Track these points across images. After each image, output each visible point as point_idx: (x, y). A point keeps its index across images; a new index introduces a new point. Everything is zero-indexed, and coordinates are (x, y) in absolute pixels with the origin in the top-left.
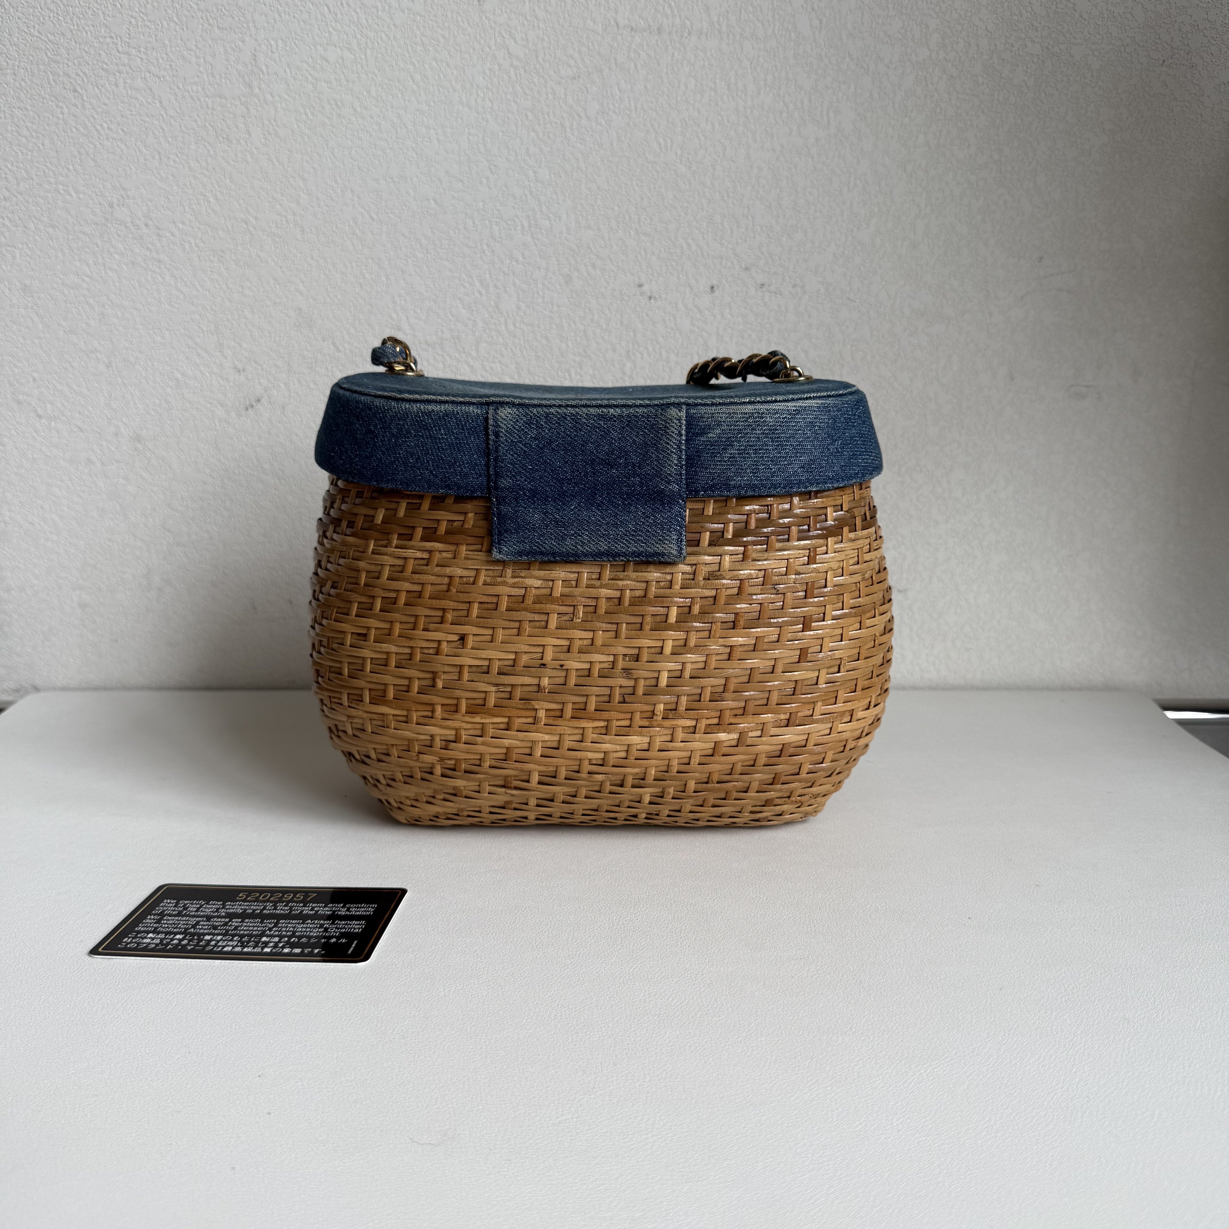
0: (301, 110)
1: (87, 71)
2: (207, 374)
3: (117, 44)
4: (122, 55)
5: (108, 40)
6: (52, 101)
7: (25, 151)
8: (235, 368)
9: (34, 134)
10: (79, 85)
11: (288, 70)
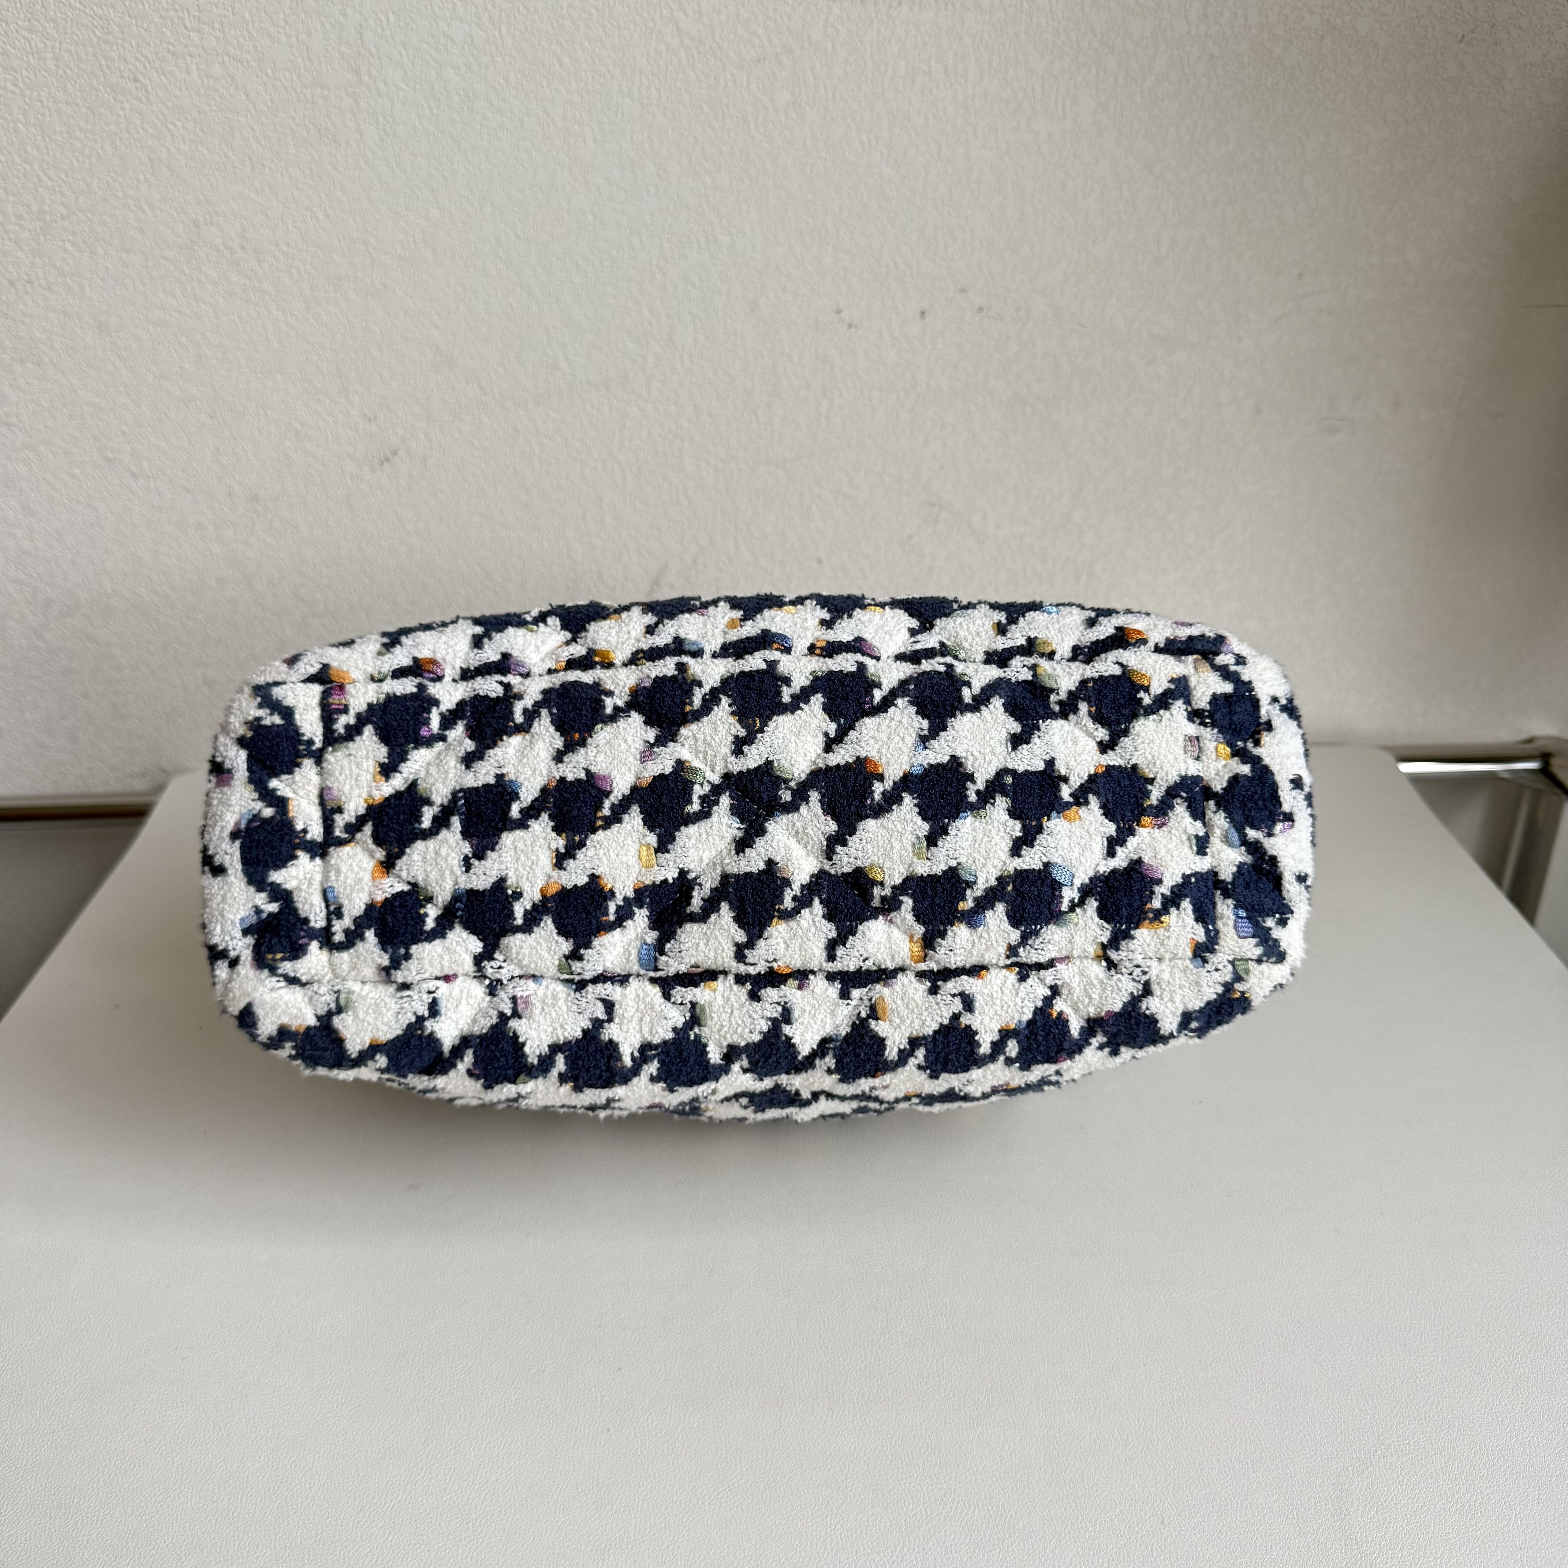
0: (424, 104)
1: (149, 55)
2: (332, 423)
3: (183, 19)
4: (191, 34)
5: (172, 13)
6: (109, 94)
7: (81, 158)
8: (365, 416)
9: (90, 135)
10: (141, 73)
11: (404, 53)
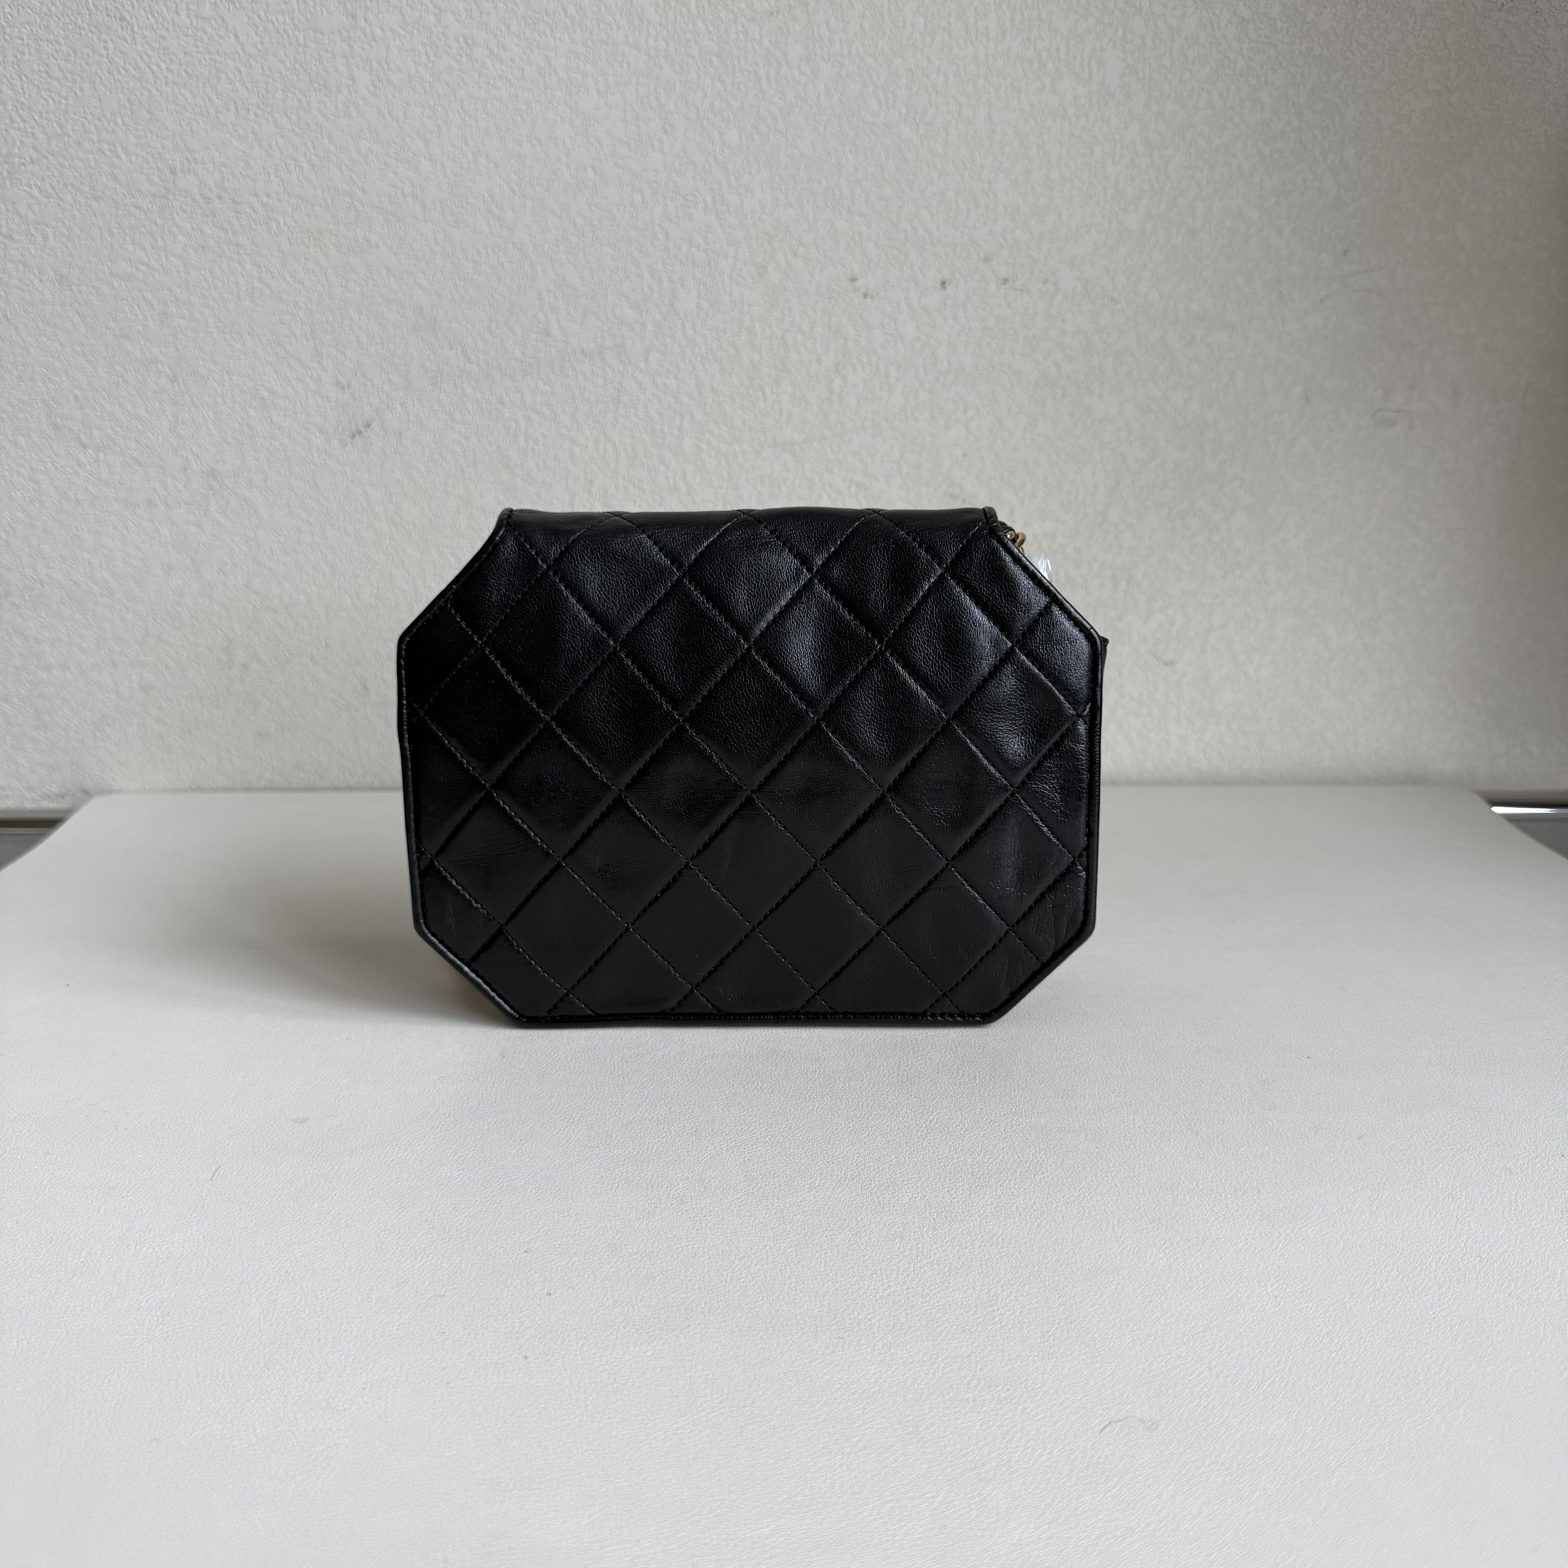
0: (421, 50)
2: (302, 391)
6: (92, 32)
7: (57, 99)
8: (338, 383)
9: (68, 75)
10: (128, 11)
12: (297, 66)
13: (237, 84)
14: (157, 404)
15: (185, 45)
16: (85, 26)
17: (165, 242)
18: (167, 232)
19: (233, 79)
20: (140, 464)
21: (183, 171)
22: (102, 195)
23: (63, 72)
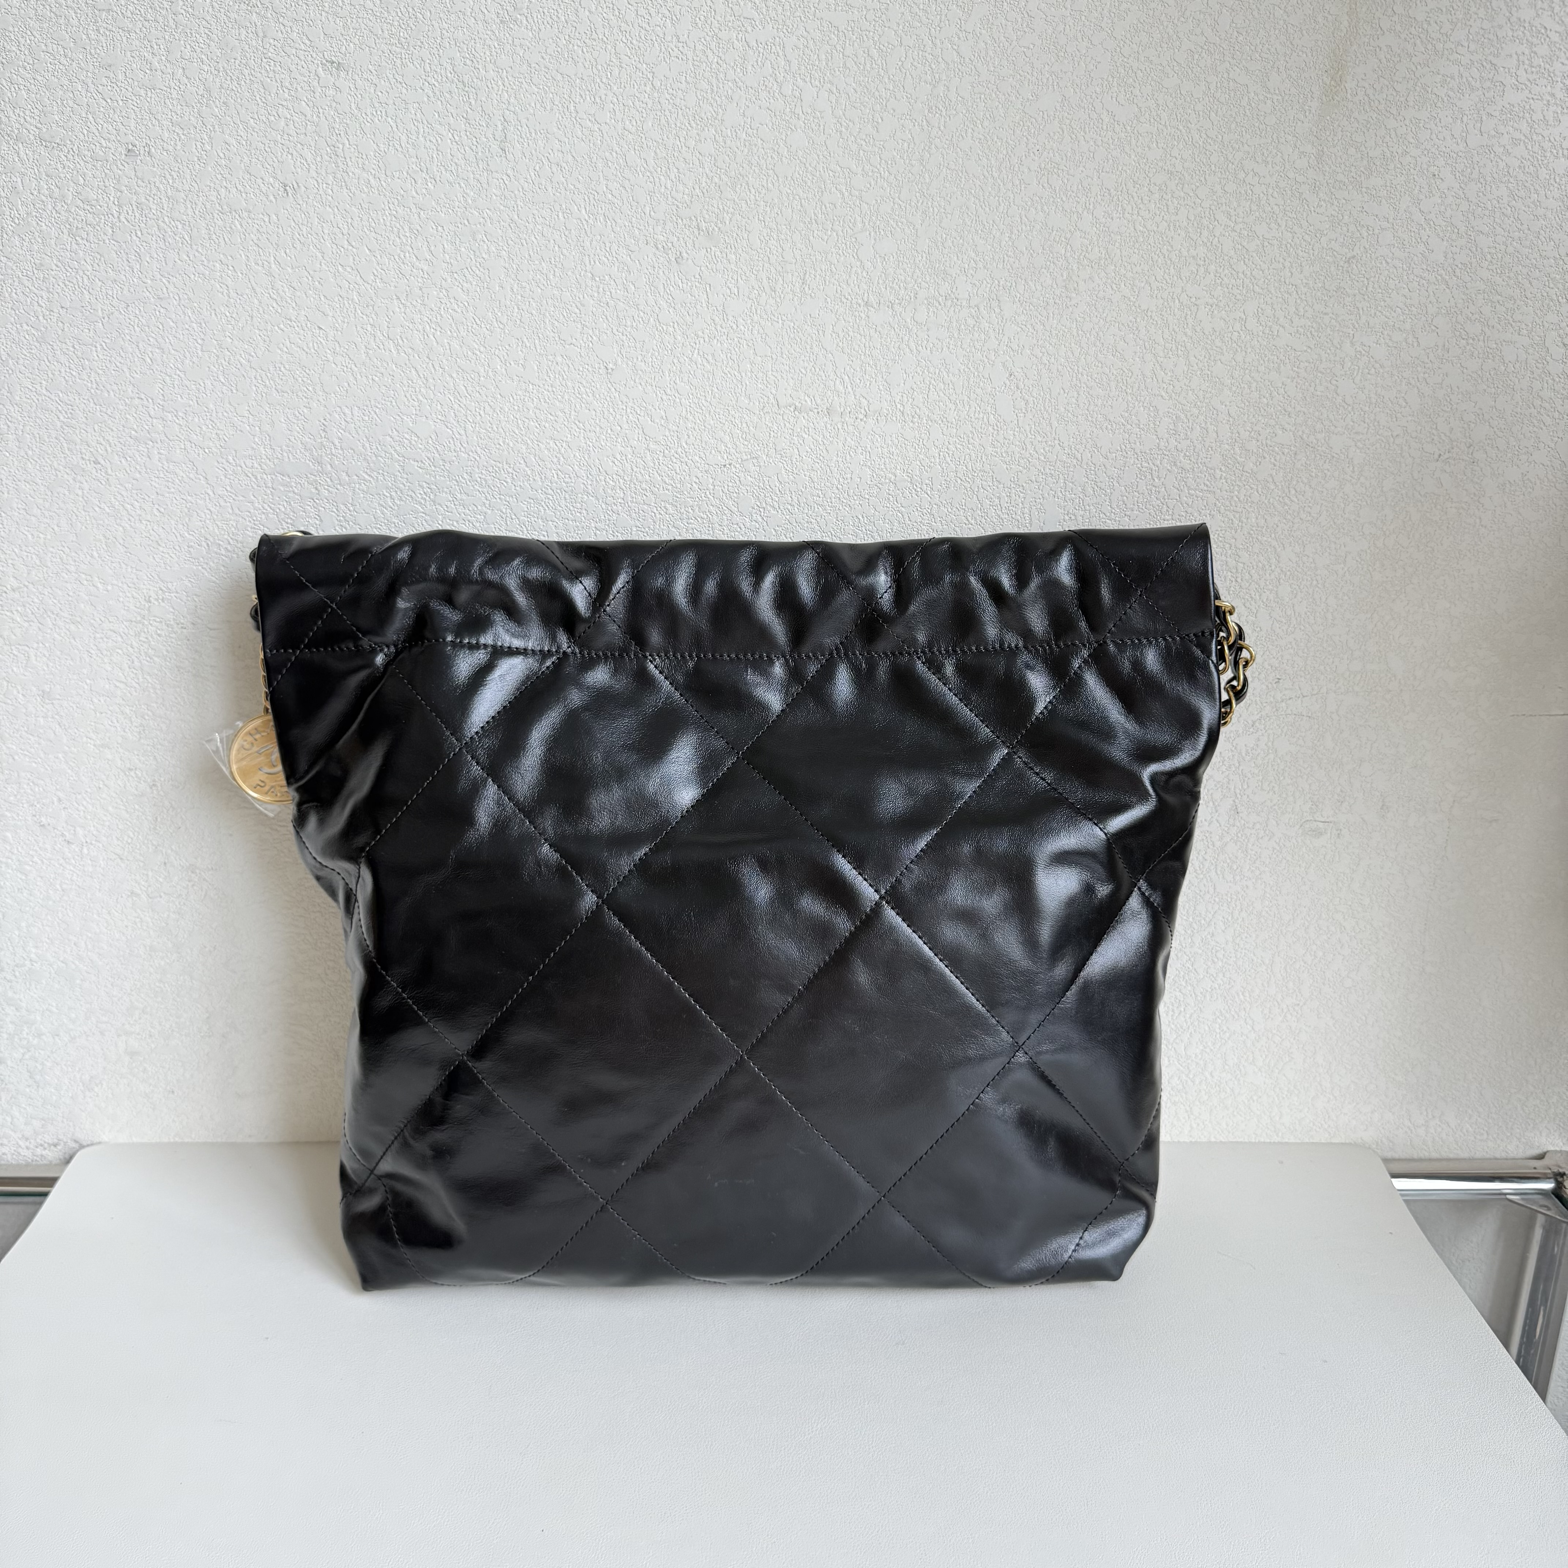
3: (148, 407)
4: (155, 420)
5: (137, 402)
6: (68, 474)
7: (36, 533)
10: (102, 455)
12: (266, 506)
13: (208, 521)
14: (137, 807)
15: (157, 486)
16: (61, 467)
17: (140, 662)
18: (143, 654)
19: (204, 516)
20: (121, 859)
21: (157, 600)
22: (79, 619)
23: (41, 509)
